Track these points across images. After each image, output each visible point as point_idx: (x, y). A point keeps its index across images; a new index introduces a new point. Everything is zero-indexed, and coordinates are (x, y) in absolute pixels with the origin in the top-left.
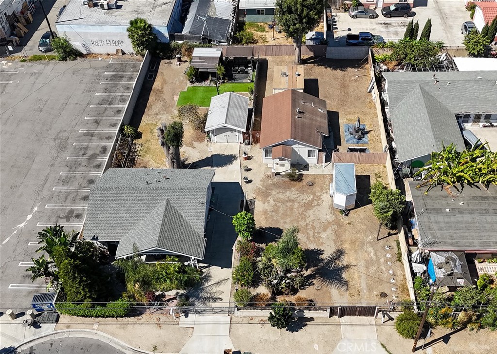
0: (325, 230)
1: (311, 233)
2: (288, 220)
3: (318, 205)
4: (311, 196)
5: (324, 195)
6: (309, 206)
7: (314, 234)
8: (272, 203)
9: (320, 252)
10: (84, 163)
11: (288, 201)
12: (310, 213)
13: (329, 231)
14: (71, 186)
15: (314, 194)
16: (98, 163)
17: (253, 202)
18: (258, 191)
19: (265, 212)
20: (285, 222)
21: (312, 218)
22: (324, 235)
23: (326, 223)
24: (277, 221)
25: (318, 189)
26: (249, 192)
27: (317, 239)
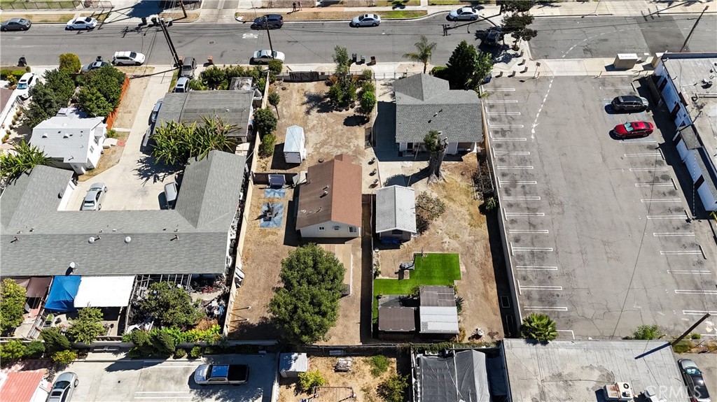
0: (314, 125)
1: (324, 123)
2: (340, 132)
3: (317, 144)
4: (321, 151)
5: (310, 152)
6: (323, 143)
7: (322, 123)
8: (352, 145)
9: (318, 111)
10: (518, 177)
11: (340, 147)
12: (323, 138)
13: (311, 125)
14: (517, 156)
15: (319, 153)
16: (505, 178)
17: (367, 146)
18: (363, 155)
19: (357, 138)
20: (342, 130)
21: (322, 134)
22: (315, 122)
23: (312, 131)
24: (348, 131)
25: (315, 157)
26: (370, 153)
27: (320, 119)
